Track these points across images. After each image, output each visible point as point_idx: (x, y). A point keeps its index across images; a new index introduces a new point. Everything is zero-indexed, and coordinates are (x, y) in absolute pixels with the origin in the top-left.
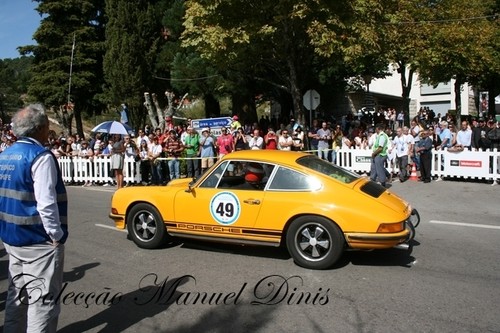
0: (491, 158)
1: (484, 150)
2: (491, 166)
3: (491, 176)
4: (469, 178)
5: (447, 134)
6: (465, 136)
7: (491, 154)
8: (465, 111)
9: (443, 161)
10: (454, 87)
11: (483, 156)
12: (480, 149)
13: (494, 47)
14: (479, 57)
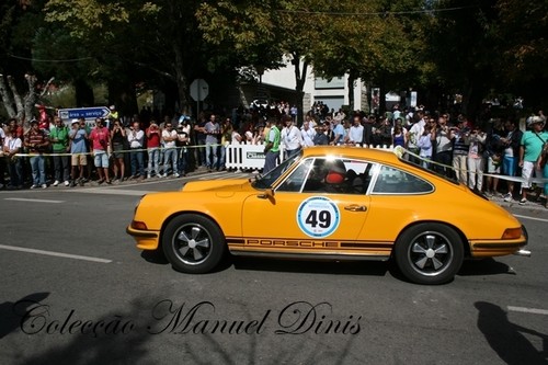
5: (340, 130)
8: (358, 107)
10: (347, 81)
13: (385, 44)
14: (371, 54)
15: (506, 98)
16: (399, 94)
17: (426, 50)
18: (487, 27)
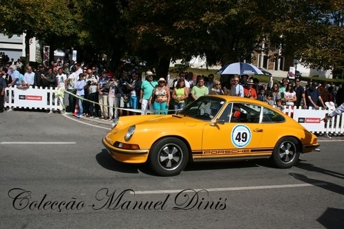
0: (49, 94)
1: (44, 88)
2: (48, 100)
3: (48, 107)
4: (33, 108)
6: (29, 77)
7: (49, 91)
8: (33, 58)
9: (13, 95)
10: (24, 39)
11: (42, 92)
12: (41, 87)
13: (54, 14)
14: (43, 20)
15: (135, 59)
16: (64, 51)
17: (83, 22)
18: (122, 11)
